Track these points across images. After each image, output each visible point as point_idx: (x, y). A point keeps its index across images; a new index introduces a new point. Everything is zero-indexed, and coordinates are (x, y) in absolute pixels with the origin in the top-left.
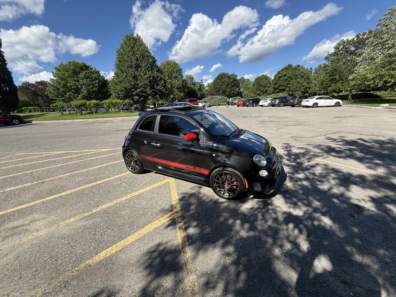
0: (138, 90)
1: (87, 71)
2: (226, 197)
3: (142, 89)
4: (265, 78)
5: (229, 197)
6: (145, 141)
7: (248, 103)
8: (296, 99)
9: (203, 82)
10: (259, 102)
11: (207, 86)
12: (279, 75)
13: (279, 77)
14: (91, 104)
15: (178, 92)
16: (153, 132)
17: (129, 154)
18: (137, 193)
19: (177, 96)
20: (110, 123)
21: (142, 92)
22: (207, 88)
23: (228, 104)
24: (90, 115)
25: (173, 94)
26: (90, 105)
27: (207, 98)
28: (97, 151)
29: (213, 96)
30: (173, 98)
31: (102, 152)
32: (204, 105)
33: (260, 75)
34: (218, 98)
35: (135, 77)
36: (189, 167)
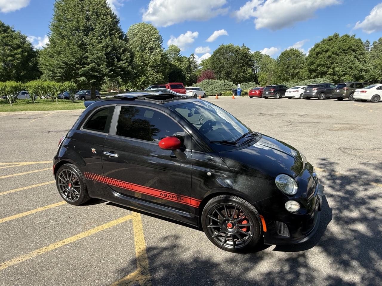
0: (87, 67)
1: (5, 35)
2: (230, 247)
3: (93, 65)
4: (295, 54)
5: (234, 247)
6: (93, 149)
7: (267, 93)
8: (345, 88)
9: (194, 58)
10: (285, 91)
11: (201, 65)
12: (318, 50)
13: (317, 54)
14: (6, 87)
15: (154, 72)
16: (107, 134)
17: (64, 170)
18: (74, 239)
19: (151, 79)
20: (36, 119)
21: (93, 69)
22: (201, 67)
23: (235, 93)
24: (3, 105)
25: (145, 75)
26: (5, 89)
27: (201, 83)
28: (10, 165)
29: (210, 80)
30: (144, 81)
31: (18, 167)
32: (196, 94)
33: (288, 49)
34: (218, 84)
35: (83, 46)
36: (167, 195)
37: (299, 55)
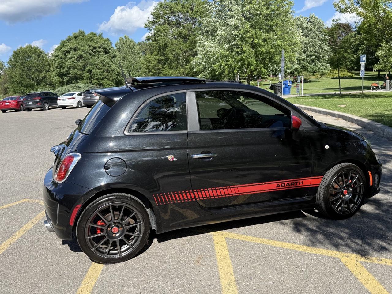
6: (170, 157)
7: (30, 104)
12: (65, 49)
36: (284, 184)
37: (40, 55)
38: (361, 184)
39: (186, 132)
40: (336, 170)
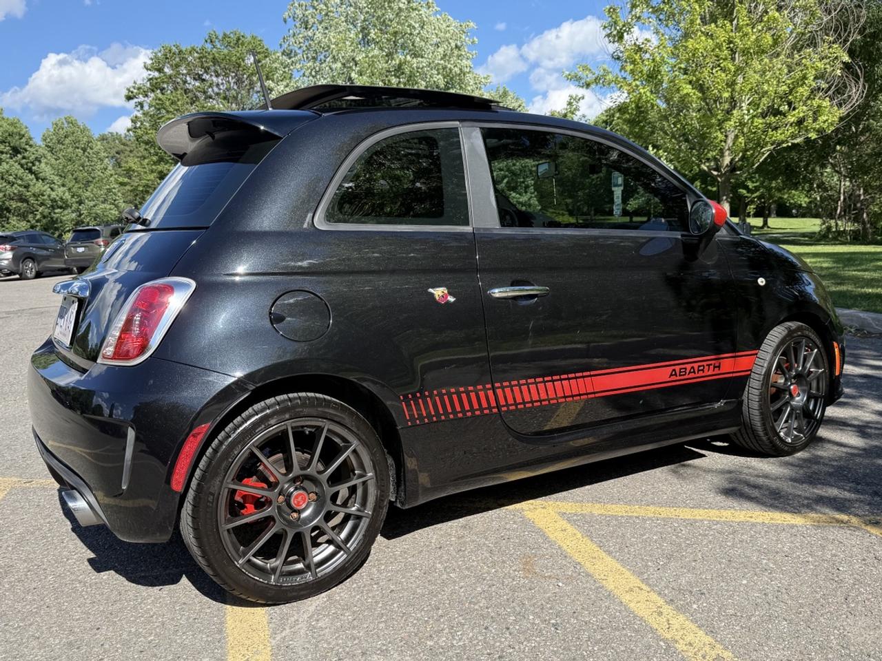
36: (686, 369)
38: (820, 371)
39: (468, 229)
40: (777, 340)
